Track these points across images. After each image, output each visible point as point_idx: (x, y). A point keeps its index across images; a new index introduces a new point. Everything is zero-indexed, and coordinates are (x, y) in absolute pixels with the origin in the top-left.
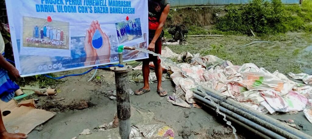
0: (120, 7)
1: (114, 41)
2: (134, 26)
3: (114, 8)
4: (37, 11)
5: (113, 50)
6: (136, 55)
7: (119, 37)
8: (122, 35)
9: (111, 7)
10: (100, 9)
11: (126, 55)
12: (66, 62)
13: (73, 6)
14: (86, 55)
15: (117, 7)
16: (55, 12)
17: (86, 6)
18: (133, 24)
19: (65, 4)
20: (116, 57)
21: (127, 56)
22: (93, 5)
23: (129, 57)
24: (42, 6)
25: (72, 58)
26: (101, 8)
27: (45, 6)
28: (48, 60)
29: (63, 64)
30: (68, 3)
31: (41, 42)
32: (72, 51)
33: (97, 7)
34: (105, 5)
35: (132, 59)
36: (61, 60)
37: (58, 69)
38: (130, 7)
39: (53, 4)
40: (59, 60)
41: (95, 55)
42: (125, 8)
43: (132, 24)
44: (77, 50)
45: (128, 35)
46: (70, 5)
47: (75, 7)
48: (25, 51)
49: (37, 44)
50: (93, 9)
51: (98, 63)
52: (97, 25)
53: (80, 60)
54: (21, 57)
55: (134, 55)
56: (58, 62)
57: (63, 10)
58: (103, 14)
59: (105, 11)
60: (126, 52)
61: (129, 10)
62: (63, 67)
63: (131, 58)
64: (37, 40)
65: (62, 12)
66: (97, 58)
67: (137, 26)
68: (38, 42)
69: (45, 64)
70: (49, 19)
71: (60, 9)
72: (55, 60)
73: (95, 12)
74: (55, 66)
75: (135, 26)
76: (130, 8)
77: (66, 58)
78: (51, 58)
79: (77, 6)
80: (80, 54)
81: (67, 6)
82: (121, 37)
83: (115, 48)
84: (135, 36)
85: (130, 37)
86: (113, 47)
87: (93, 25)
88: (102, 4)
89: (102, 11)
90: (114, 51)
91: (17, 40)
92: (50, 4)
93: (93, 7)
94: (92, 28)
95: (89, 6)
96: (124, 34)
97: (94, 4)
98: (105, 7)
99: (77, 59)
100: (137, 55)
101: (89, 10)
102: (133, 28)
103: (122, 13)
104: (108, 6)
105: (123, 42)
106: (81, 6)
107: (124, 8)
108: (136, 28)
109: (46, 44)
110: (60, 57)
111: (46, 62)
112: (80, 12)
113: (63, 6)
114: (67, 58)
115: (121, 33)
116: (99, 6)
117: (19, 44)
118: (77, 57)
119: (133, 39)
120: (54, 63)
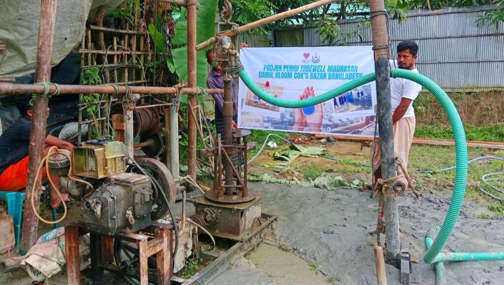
0: (342, 73)
1: (328, 109)
2: (360, 95)
3: (334, 74)
4: (259, 77)
5: (325, 119)
6: (360, 130)
7: (336, 106)
8: (341, 104)
9: (331, 72)
10: (317, 75)
11: (344, 127)
12: (275, 123)
13: (290, 72)
14: (294, 120)
15: (337, 73)
16: (273, 78)
17: (302, 72)
18: (360, 92)
19: (282, 71)
20: (329, 128)
21: (345, 129)
22: (310, 71)
23: (349, 131)
24: (264, 72)
25: (281, 121)
26: (319, 74)
27: (266, 72)
28: (261, 119)
29: (272, 124)
30: (286, 70)
31: (257, 102)
32: (281, 114)
33: (314, 72)
34: (324, 71)
35: (352, 134)
36: (271, 121)
37: (267, 127)
38: (357, 71)
39: (273, 71)
40: (269, 120)
41: (304, 121)
42: (349, 73)
43: (357, 92)
44: (286, 114)
45: (350, 104)
46: (287, 72)
47: (291, 73)
48: (247, 108)
49: (255, 104)
50: (309, 75)
51: (307, 130)
52: (311, 91)
53: (288, 124)
54: (242, 113)
55: (356, 130)
56: (268, 121)
57: (280, 76)
58: (319, 80)
59: (323, 77)
60: (344, 124)
61: (355, 75)
62: (272, 126)
63: (352, 132)
64: (255, 100)
65: (279, 78)
66: (306, 125)
67: (365, 94)
68: (255, 102)
69: (258, 121)
70: (267, 84)
71: (277, 76)
72: (266, 119)
73: (311, 78)
74: (266, 124)
75: (362, 94)
76: (356, 73)
77: (275, 120)
78: (263, 117)
79: (293, 73)
80: (289, 118)
81: (284, 72)
82: (339, 106)
83: (328, 117)
84: (359, 106)
85: (352, 107)
86: (327, 116)
87: (307, 91)
88: (319, 70)
89: (319, 77)
90: (328, 121)
91: (242, 99)
92: (270, 71)
93: (309, 73)
94: (305, 94)
95: (306, 72)
96: (343, 103)
97: (312, 70)
98: (323, 73)
99: (286, 122)
100: (362, 131)
101: (304, 76)
102: (359, 96)
103: (343, 79)
104: (326, 71)
105: (341, 112)
106: (297, 72)
107: (347, 74)
108: (362, 97)
109: (261, 104)
110: (270, 117)
111: (259, 120)
112: (295, 78)
113: (281, 73)
114: (277, 120)
115: (340, 101)
116: (316, 72)
117: (242, 102)
118: (285, 120)
119: (356, 110)
120: (265, 121)
